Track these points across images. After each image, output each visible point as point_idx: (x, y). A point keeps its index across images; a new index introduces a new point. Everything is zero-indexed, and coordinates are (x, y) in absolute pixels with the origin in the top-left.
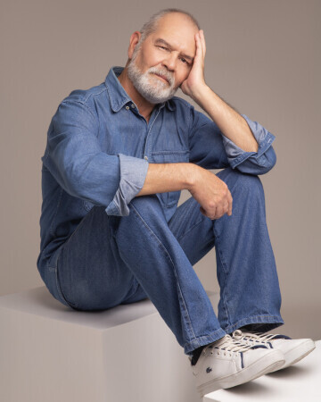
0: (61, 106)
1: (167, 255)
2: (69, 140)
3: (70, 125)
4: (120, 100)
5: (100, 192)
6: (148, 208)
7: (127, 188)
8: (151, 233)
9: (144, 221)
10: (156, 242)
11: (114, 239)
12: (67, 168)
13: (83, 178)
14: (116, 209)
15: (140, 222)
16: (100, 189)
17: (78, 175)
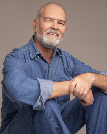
0: (7, 56)
1: (60, 133)
2: (10, 73)
3: (11, 66)
4: (35, 53)
5: (28, 98)
6: (50, 107)
7: (44, 95)
8: (52, 120)
9: (48, 114)
10: (54, 125)
11: (33, 122)
12: (10, 87)
13: (19, 91)
14: (39, 106)
15: (46, 115)
16: (29, 96)
17: (16, 90)
